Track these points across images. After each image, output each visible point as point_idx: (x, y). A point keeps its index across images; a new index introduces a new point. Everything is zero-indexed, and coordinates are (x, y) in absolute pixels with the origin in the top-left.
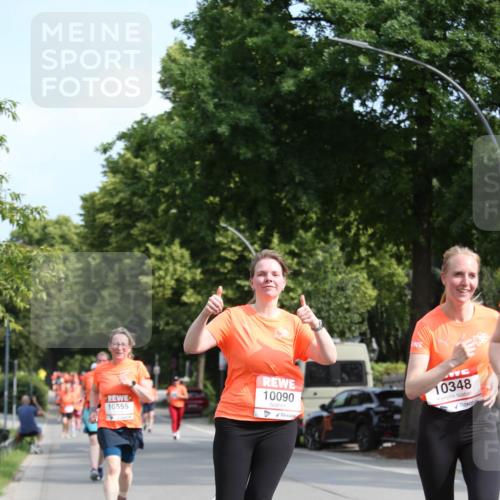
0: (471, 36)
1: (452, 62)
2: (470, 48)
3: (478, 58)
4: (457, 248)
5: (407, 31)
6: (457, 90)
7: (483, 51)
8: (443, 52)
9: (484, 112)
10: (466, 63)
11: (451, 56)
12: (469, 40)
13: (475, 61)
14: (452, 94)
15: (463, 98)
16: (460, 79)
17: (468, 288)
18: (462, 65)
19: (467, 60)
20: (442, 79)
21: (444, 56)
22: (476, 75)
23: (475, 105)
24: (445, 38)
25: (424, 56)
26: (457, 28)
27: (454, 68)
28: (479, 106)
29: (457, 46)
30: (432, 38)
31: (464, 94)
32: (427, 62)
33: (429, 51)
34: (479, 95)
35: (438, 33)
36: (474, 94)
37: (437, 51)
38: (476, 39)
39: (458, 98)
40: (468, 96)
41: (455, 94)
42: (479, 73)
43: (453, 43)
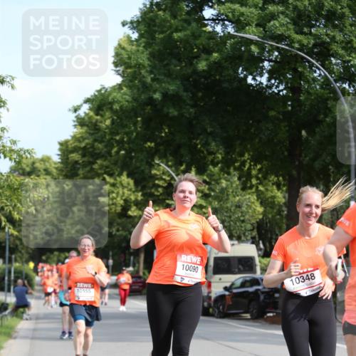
0: (329, 32)
1: (316, 50)
2: (328, 40)
3: (334, 47)
4: (308, 187)
5: (285, 28)
6: (319, 69)
7: (337, 43)
8: (309, 43)
9: (338, 84)
10: (325, 50)
11: (315, 45)
12: (327, 35)
13: (332, 49)
14: (315, 72)
15: (323, 74)
16: (321, 61)
17: (314, 215)
18: (323, 52)
19: (326, 48)
20: (309, 62)
21: (310, 46)
22: (332, 59)
23: (332, 79)
24: (311, 33)
25: (297, 45)
26: (319, 26)
27: (317, 54)
28: (334, 80)
29: (319, 39)
30: (302, 33)
31: (324, 72)
32: (298, 49)
33: (299, 42)
34: (334, 73)
35: (306, 30)
36: (331, 72)
37: (305, 42)
38: (332, 34)
39: (320, 75)
40: (327, 73)
41: (318, 72)
42: (334, 58)
43: (316, 37)
